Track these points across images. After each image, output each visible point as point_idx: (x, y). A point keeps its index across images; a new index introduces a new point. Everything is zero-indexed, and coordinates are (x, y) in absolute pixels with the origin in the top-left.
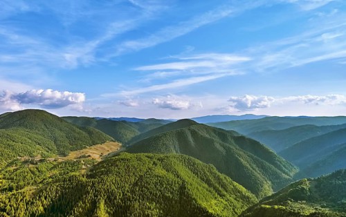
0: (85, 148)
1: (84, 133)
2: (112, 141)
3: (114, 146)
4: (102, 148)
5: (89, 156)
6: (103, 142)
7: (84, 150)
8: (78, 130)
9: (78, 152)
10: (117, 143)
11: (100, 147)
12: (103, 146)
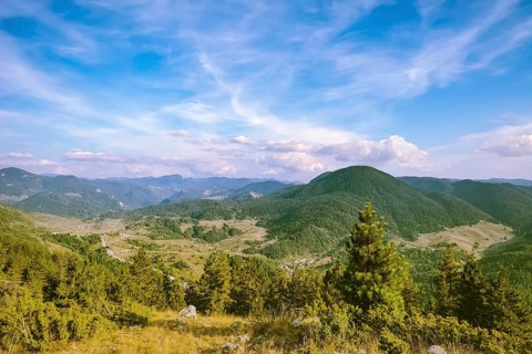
0: (442, 229)
1: (436, 204)
2: (491, 221)
3: (497, 230)
4: (474, 233)
5: (455, 245)
6: (473, 222)
7: (441, 233)
8: (425, 198)
9: (431, 235)
10: (500, 226)
11: (469, 231)
12: (473, 228)
